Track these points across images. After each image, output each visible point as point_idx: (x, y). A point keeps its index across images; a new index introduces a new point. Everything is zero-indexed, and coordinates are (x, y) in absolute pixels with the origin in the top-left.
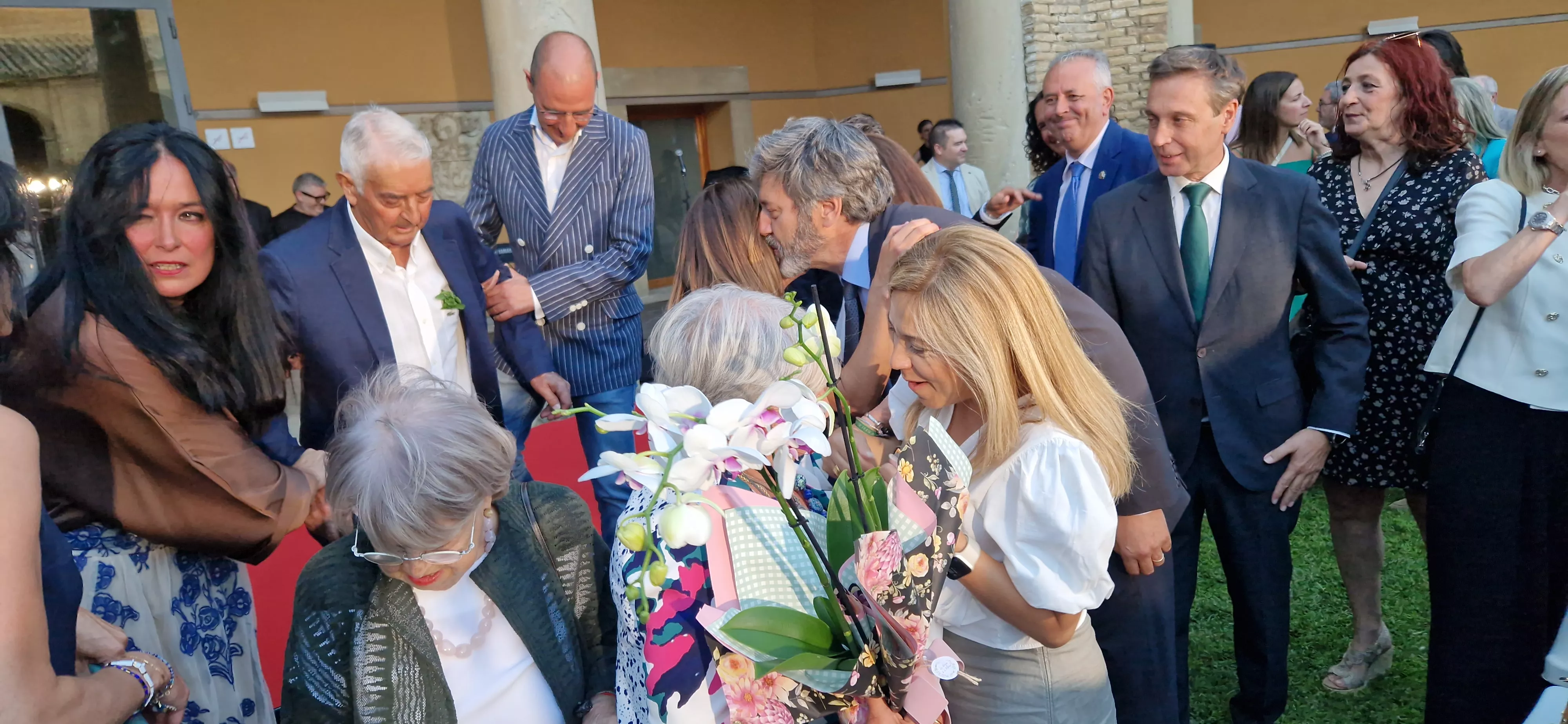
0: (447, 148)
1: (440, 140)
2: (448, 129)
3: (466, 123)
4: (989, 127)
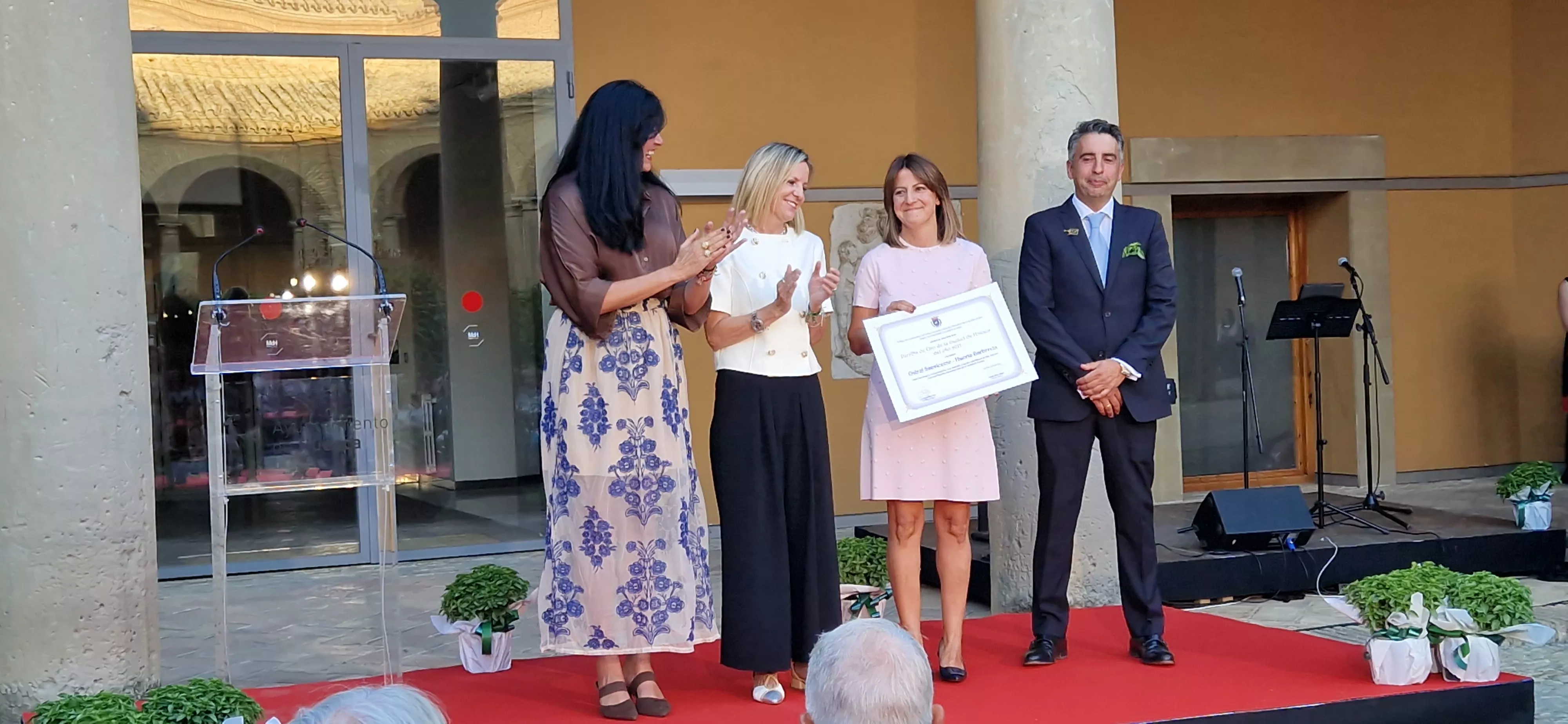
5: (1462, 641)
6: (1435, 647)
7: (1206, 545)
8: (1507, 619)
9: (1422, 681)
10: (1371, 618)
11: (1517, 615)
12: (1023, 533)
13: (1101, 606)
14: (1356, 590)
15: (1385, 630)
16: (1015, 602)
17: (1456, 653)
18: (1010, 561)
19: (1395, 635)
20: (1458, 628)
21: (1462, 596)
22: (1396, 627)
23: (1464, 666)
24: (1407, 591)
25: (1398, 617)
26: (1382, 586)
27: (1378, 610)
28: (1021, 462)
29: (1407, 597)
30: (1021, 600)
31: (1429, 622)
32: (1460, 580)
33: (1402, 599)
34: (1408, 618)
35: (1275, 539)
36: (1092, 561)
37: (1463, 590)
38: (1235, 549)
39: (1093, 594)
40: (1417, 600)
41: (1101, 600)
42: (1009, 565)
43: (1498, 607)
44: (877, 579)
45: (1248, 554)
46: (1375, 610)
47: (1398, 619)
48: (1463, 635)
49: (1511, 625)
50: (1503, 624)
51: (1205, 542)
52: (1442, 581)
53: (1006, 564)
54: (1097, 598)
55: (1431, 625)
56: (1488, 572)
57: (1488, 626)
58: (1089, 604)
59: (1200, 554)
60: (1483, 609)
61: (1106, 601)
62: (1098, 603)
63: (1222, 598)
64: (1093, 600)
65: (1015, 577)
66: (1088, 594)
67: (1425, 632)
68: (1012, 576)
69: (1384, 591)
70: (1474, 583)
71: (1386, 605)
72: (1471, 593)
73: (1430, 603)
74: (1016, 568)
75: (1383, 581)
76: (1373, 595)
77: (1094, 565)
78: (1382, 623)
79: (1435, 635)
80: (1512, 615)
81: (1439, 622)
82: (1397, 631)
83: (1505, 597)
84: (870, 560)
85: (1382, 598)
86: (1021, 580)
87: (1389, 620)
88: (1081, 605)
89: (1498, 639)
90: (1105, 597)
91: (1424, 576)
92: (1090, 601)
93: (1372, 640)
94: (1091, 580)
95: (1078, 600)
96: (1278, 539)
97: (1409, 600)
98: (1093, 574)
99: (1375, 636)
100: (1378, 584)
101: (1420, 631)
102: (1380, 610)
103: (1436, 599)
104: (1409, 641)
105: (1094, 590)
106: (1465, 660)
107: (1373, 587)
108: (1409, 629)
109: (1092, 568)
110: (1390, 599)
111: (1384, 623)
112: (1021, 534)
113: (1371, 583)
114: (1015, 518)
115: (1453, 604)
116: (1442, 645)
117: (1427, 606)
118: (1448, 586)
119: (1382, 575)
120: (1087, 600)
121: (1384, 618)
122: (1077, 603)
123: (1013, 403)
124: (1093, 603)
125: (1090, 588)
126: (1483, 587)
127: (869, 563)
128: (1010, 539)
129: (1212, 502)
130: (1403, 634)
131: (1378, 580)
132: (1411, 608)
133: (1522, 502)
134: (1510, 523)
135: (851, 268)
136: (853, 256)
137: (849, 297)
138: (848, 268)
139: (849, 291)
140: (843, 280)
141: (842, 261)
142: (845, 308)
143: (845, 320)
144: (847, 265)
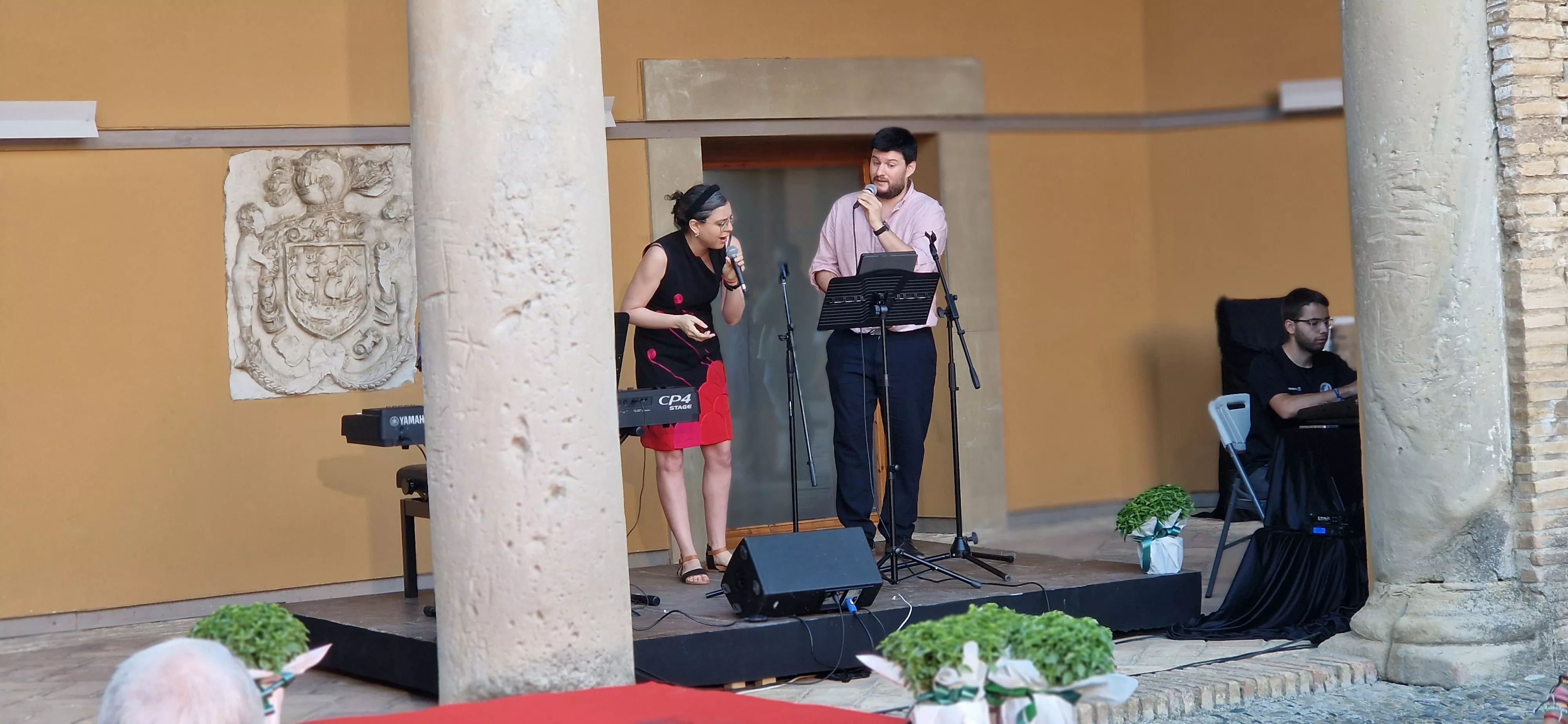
0: (319, 221)
1: (307, 203)
2: (325, 182)
3: (362, 169)
4: (1412, 206)
5: (1027, 701)
6: (994, 711)
7: (740, 610)
8: (1081, 670)
10: (914, 677)
12: (480, 594)
13: (585, 688)
14: (897, 642)
15: (932, 692)
16: (470, 690)
18: (464, 636)
19: (944, 698)
20: (1022, 685)
21: (1028, 644)
22: (945, 687)
24: (959, 641)
26: (930, 635)
27: (923, 666)
28: (475, 497)
29: (958, 649)
30: (479, 687)
31: (987, 679)
32: (1025, 624)
33: (952, 651)
34: (959, 675)
35: (831, 599)
36: (572, 630)
37: (1030, 637)
38: (776, 614)
39: (576, 675)
40: (971, 652)
41: (587, 682)
42: (461, 639)
43: (1071, 656)
44: (270, 660)
45: (795, 620)
46: (919, 667)
47: (948, 677)
48: (1028, 693)
49: (1086, 677)
50: (1076, 677)
51: (738, 606)
52: (1003, 628)
53: (458, 638)
54: (582, 679)
55: (989, 683)
56: (1060, 612)
57: (1059, 681)
58: (571, 689)
59: (732, 622)
60: (1052, 659)
61: (593, 684)
62: (582, 686)
63: (761, 680)
64: (575, 682)
65: (470, 655)
66: (570, 673)
67: (982, 693)
68: (466, 654)
69: (930, 642)
70: (1042, 626)
71: (934, 660)
72: (1036, 640)
73: (988, 654)
74: (471, 644)
75: (929, 628)
76: (917, 649)
77: (576, 634)
79: (995, 695)
80: (1089, 667)
81: (1000, 679)
82: (946, 692)
83: (1080, 643)
84: (260, 635)
85: (928, 651)
86: (478, 659)
87: (938, 679)
88: (560, 689)
89: (1071, 696)
90: (592, 678)
91: (983, 621)
92: (571, 684)
93: (916, 708)
94: (573, 655)
95: (556, 682)
96: (834, 599)
97: (961, 651)
98: (574, 646)
99: (921, 702)
100: (924, 634)
101: (975, 692)
102: (926, 668)
103: (995, 650)
105: (576, 669)
107: (918, 637)
108: (960, 691)
109: (574, 638)
110: (937, 652)
111: (931, 683)
112: (477, 597)
113: (914, 632)
114: (467, 573)
115: (1016, 655)
117: (986, 660)
118: (1013, 633)
120: (566, 683)
121: (931, 677)
122: (554, 687)
123: (462, 416)
124: (576, 687)
125: (572, 666)
126: (1053, 631)
127: (258, 639)
128: (463, 604)
129: (745, 551)
130: (954, 696)
131: (923, 627)
132: (964, 662)
133: (1147, 538)
134: (1135, 568)
135: (256, 242)
136: (259, 225)
137: (255, 284)
138: (252, 241)
139: (254, 274)
140: (244, 259)
141: (243, 232)
142: (249, 299)
143: (249, 317)
144: (250, 238)
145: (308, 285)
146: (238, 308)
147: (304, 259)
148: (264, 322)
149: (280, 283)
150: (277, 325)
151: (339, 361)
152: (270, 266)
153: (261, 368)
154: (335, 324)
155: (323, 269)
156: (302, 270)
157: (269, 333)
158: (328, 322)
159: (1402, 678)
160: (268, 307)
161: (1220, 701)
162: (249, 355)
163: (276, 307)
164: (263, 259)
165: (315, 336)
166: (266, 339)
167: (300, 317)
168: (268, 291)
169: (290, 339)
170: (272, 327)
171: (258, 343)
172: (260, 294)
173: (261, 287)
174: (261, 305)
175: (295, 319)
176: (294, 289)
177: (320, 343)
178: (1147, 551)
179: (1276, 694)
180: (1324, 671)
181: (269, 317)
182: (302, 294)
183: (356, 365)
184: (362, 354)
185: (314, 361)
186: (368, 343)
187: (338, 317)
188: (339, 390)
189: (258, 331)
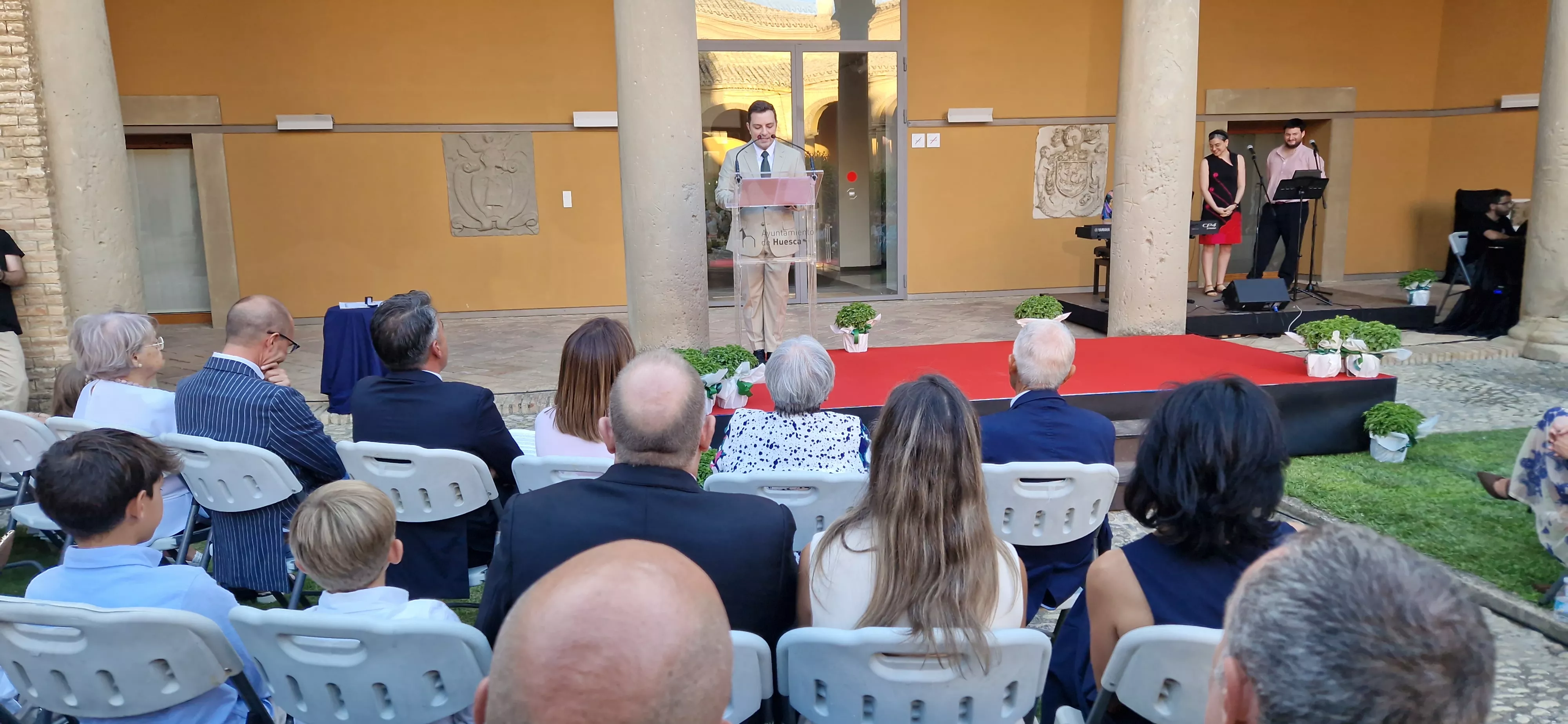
0: (1071, 153)
1: (1067, 146)
2: (1074, 138)
3: (1089, 133)
5: (1359, 356)
6: (1344, 359)
7: (1228, 308)
8: (1386, 346)
9: (1335, 375)
11: (1392, 344)
12: (1127, 297)
15: (1316, 349)
16: (1120, 332)
17: (1355, 361)
19: (1322, 352)
20: (1358, 350)
21: (1362, 333)
23: (1359, 369)
25: (1325, 343)
26: (1318, 327)
30: (1123, 331)
32: (1361, 325)
35: (1267, 306)
36: (1162, 312)
37: (1363, 331)
38: (1243, 310)
39: (1162, 329)
40: (1336, 335)
43: (1381, 340)
45: (1251, 313)
48: (1360, 353)
49: (1388, 349)
50: (1383, 348)
51: (1228, 306)
52: (1351, 325)
54: (1164, 331)
55: (1342, 348)
56: (1378, 322)
57: (1374, 349)
58: (1160, 335)
59: (1224, 312)
60: (1373, 340)
61: (1169, 333)
62: (1164, 334)
64: (1162, 332)
66: (1160, 329)
67: (1339, 351)
70: (1369, 327)
72: (1366, 332)
73: (1344, 336)
77: (1164, 314)
78: (1315, 345)
79: (1345, 353)
80: (1389, 344)
81: (1347, 346)
83: (1386, 335)
85: (1317, 333)
87: (1320, 344)
88: (1155, 334)
89: (1379, 356)
90: (1169, 331)
91: (1342, 322)
92: (1160, 333)
94: (1162, 322)
95: (1154, 332)
98: (1163, 319)
99: (1311, 352)
101: (1336, 350)
103: (1347, 335)
104: (1329, 355)
105: (1162, 327)
106: (1360, 366)
114: (1123, 289)
115: (1356, 337)
116: (1348, 358)
117: (1342, 338)
118: (1356, 328)
119: (1318, 321)
120: (1158, 332)
121: (1317, 343)
124: (1162, 334)
126: (1374, 329)
130: (1326, 351)
132: (1333, 338)
133: (1413, 290)
134: (1404, 302)
135: (1047, 160)
136: (1048, 155)
137: (1045, 176)
138: (1045, 160)
139: (1045, 173)
140: (1042, 167)
141: (1042, 157)
142: (1042, 182)
143: (1042, 188)
144: (1044, 159)
145: (1065, 177)
146: (1038, 185)
147: (1064, 167)
148: (1047, 190)
149: (1054, 176)
150: (1052, 192)
151: (1074, 205)
152: (1051, 170)
153: (1045, 207)
154: (1073, 191)
155: (1071, 171)
156: (1063, 171)
157: (1048, 194)
158: (1071, 191)
159: (1531, 357)
160: (1049, 185)
161: (1441, 359)
162: (1040, 202)
163: (1052, 185)
164: (1049, 167)
165: (1066, 196)
166: (1047, 197)
167: (1061, 189)
168: (1049, 179)
169: (1056, 197)
170: (1050, 192)
171: (1044, 198)
172: (1046, 180)
173: (1047, 177)
174: (1046, 184)
175: (1058, 190)
176: (1059, 178)
177: (1067, 199)
178: (1412, 296)
179: (1468, 359)
180: (1493, 351)
181: (1049, 189)
182: (1062, 180)
183: (1080, 207)
184: (1083, 203)
185: (1064, 205)
186: (1085, 199)
187: (1075, 189)
188: (1073, 216)
189: (1045, 194)
